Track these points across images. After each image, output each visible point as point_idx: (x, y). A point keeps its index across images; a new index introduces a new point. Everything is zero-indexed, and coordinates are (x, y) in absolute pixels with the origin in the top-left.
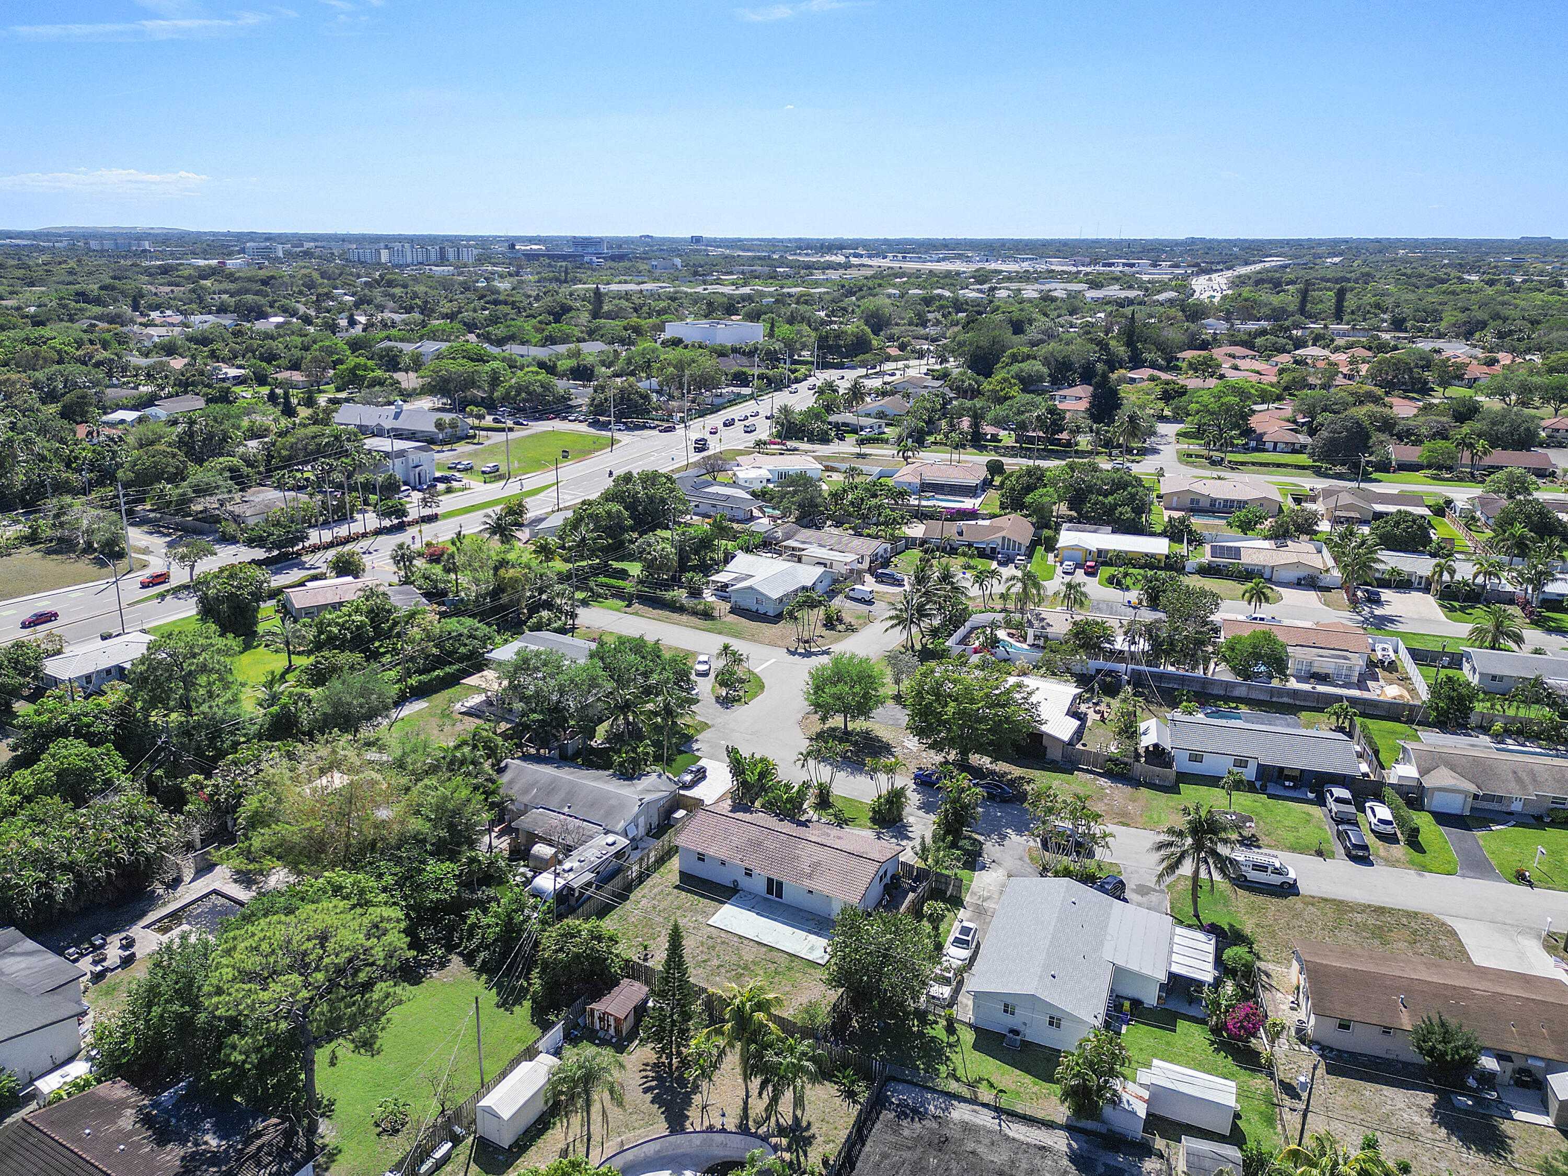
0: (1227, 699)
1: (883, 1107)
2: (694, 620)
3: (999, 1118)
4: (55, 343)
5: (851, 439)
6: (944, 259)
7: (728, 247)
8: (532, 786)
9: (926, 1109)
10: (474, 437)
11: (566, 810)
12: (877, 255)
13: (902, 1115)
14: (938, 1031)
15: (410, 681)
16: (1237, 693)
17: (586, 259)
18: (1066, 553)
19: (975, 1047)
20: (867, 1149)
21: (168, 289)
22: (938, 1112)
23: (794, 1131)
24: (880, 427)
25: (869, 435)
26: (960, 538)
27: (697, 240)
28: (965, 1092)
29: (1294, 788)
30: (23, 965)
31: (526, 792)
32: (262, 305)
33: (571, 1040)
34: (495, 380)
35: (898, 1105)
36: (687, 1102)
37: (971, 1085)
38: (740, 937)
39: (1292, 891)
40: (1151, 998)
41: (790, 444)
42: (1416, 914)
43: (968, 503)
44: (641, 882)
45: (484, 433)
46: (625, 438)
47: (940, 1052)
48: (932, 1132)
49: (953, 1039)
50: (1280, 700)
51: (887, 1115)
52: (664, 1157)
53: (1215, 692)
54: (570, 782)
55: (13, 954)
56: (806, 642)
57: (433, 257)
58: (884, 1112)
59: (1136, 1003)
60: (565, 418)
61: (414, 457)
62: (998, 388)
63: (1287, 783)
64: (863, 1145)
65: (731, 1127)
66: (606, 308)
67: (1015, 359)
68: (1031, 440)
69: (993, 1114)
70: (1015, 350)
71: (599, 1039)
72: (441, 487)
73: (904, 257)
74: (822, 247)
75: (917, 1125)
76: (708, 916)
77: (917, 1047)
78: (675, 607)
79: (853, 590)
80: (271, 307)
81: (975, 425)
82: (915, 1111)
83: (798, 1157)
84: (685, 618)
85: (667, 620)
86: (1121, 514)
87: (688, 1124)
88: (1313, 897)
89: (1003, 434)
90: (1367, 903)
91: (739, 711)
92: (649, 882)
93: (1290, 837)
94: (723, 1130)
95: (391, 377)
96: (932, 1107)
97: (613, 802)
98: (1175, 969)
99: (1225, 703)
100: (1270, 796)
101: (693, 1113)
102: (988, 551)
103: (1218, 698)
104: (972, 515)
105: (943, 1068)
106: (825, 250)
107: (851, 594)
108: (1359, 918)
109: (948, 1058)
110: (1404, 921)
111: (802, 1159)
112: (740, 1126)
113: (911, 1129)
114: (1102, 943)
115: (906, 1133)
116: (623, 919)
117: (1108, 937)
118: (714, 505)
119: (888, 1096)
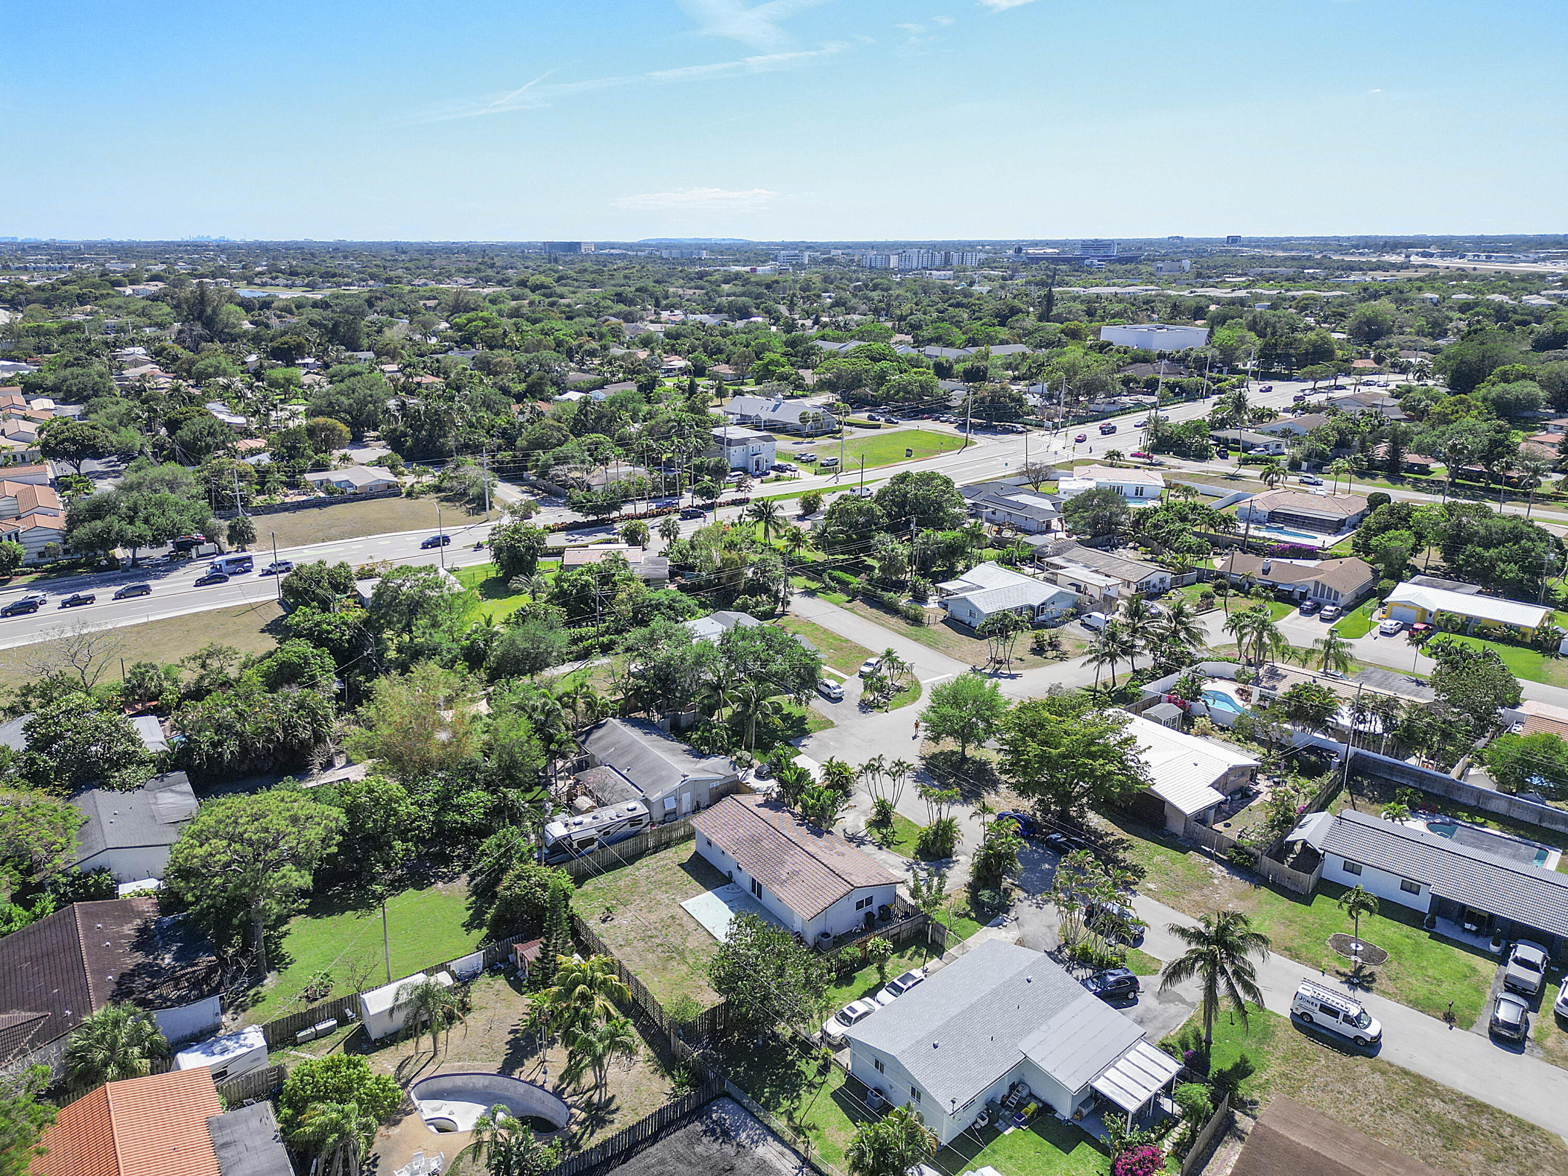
0: (1474, 811)
1: (699, 1118)
2: (902, 624)
3: (801, 1169)
4: (560, 335)
5: (1234, 457)
6: (1544, 260)
7: (1268, 247)
8: (613, 744)
9: (738, 1134)
10: (840, 431)
11: (624, 772)
12: (1453, 255)
13: (711, 1132)
14: (809, 1069)
15: (601, 639)
16: (1493, 806)
17: (1087, 262)
18: (1396, 610)
19: (834, 1095)
20: (652, 1150)
21: (692, 291)
22: (747, 1143)
23: (598, 1109)
24: (1278, 446)
25: (1260, 455)
26: (1264, 577)
27: (1234, 240)
28: (789, 1135)
29: (1476, 934)
30: (171, 800)
31: (606, 749)
32: (750, 307)
33: (492, 970)
34: (881, 378)
35: (714, 1122)
36: (534, 1053)
37: (798, 1130)
38: (699, 924)
39: (1367, 1050)
40: (1065, 1110)
41: (1157, 458)
42: (1533, 1128)
43: (1320, 540)
44: (655, 852)
45: (848, 428)
46: (982, 440)
47: (795, 1088)
48: (724, 1157)
49: (818, 1080)
50: (1554, 827)
51: (698, 1127)
52: (489, 1094)
53: (1463, 800)
54: (643, 748)
55: (172, 791)
56: (1000, 662)
57: (937, 262)
58: (696, 1123)
59: (1046, 1109)
60: (937, 419)
61: (754, 446)
62: (1449, 411)
63: (1467, 926)
64: (653, 1144)
65: (548, 1086)
66: (1054, 312)
67: (1505, 378)
68: (1469, 476)
69: (798, 1163)
70: (1508, 367)
71: (516, 976)
72: (773, 474)
73: (1488, 257)
74: (1384, 246)
75: (716, 1146)
76: (686, 896)
77: (777, 1075)
78: (891, 609)
79: (1090, 617)
80: (757, 308)
81: (1395, 452)
82: (725, 1133)
83: (583, 1134)
84: (893, 621)
85: (876, 621)
86: (1503, 572)
87: (517, 1071)
88: (1391, 1065)
89: (1435, 466)
90: (1466, 1092)
91: (876, 717)
92: (662, 854)
93: (1421, 989)
94: (542, 1087)
95: (797, 373)
96: (744, 1135)
97: (664, 773)
98: (1101, 1085)
99: (1470, 816)
100: (1435, 936)
101: (530, 1063)
102: (1297, 596)
103: (1465, 808)
104: (1310, 553)
105: (786, 1104)
106: (1388, 249)
107: (1087, 621)
108: (1437, 1107)
109: (798, 1096)
110: (1507, 1131)
111: (586, 1136)
112: (555, 1088)
113: (709, 1147)
114: (1030, 1031)
115: (699, 1149)
116: (615, 880)
117: (1044, 1027)
118: (1009, 514)
119: (712, 1111)
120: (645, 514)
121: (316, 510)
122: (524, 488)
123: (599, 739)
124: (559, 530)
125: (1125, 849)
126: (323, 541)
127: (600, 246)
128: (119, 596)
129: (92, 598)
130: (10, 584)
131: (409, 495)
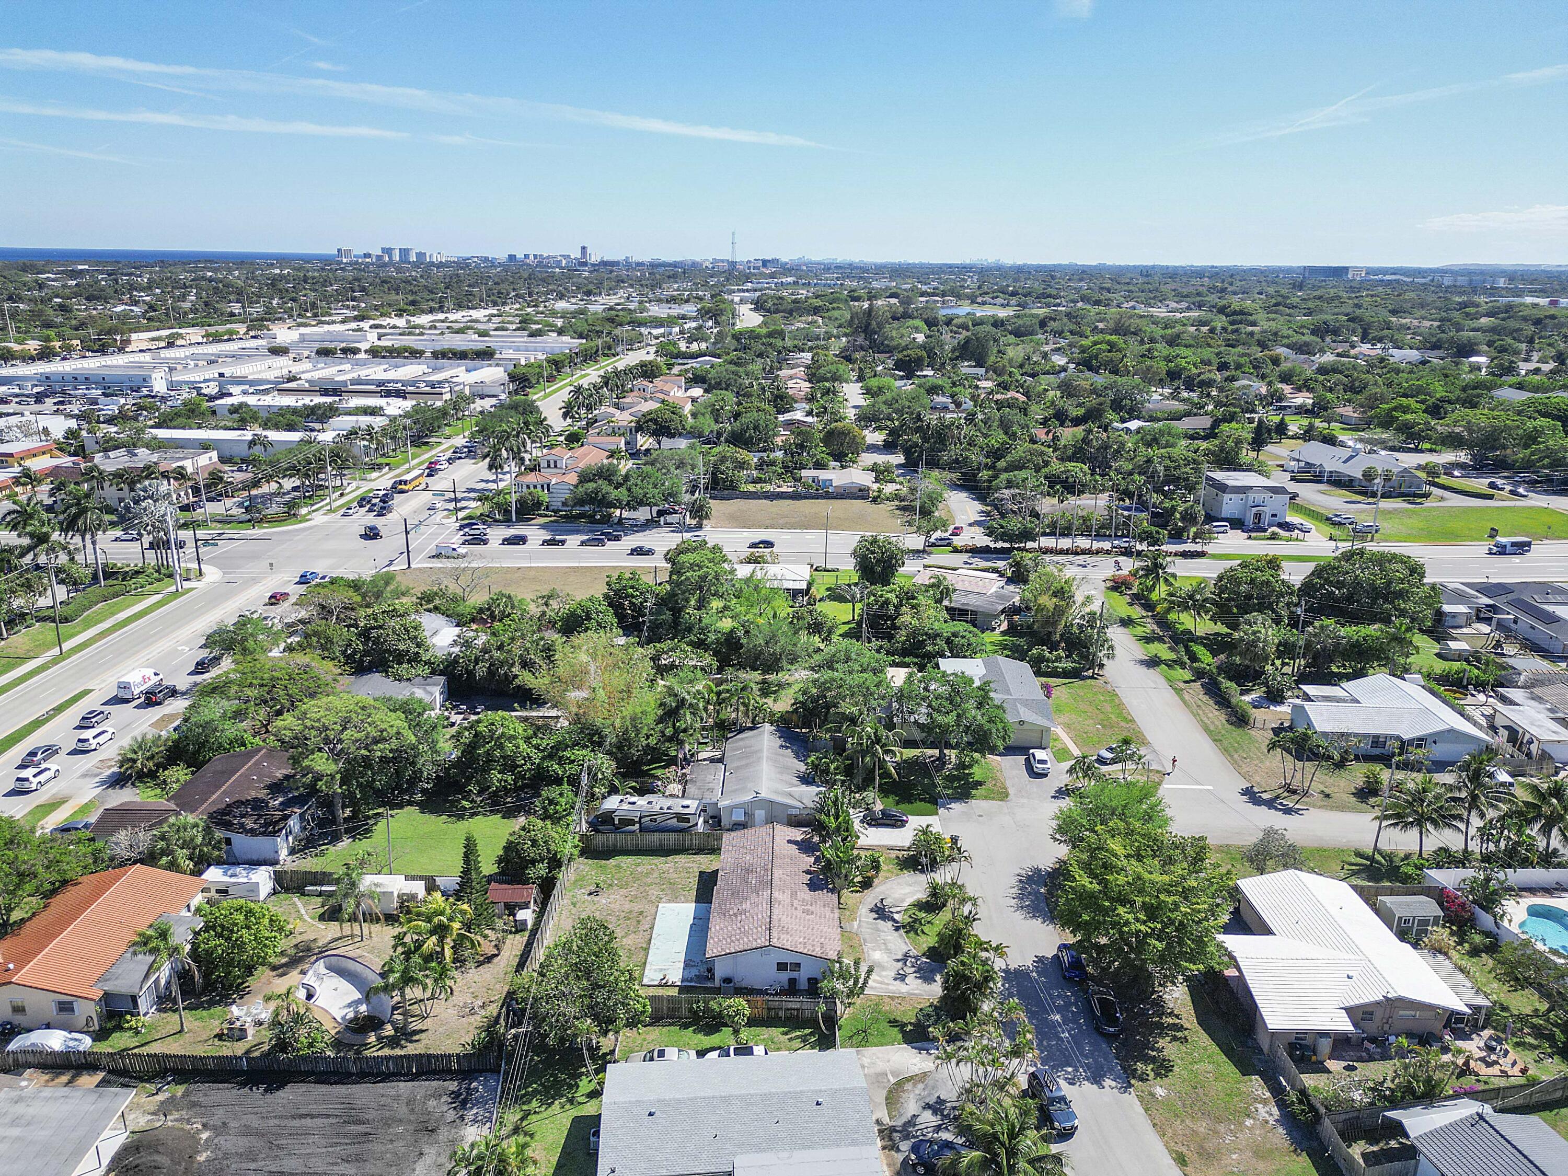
1: (461, 1080)
8: (745, 747)
9: (471, 1108)
11: (727, 774)
13: (456, 1095)
14: (586, 1087)
19: (576, 1120)
22: (469, 1118)
23: (403, 1033)
31: (736, 749)
35: (468, 1088)
38: (653, 927)
44: (696, 854)
47: (557, 1096)
48: (440, 1119)
49: (581, 1099)
51: (452, 1086)
54: (760, 757)
56: (1294, 791)
58: (455, 1082)
61: (1256, 496)
64: (408, 1081)
72: (1272, 531)
75: (446, 1108)
76: (673, 900)
77: (556, 1078)
78: (1223, 701)
82: (465, 1102)
83: (374, 1046)
85: (1194, 708)
92: (699, 857)
96: (475, 1111)
105: (535, 1105)
109: (551, 1104)
111: (374, 1049)
113: (439, 1106)
114: (766, 1149)
115: (432, 1103)
116: (638, 865)
117: (785, 1154)
118: (1533, 627)
119: (476, 1079)
120: (1068, 550)
121: (790, 501)
122: (985, 508)
123: (742, 739)
124: (967, 551)
125: (1175, 1039)
126: (767, 528)
127: (1370, 271)
128: (583, 543)
129: (563, 542)
130: (533, 522)
131: (874, 500)
